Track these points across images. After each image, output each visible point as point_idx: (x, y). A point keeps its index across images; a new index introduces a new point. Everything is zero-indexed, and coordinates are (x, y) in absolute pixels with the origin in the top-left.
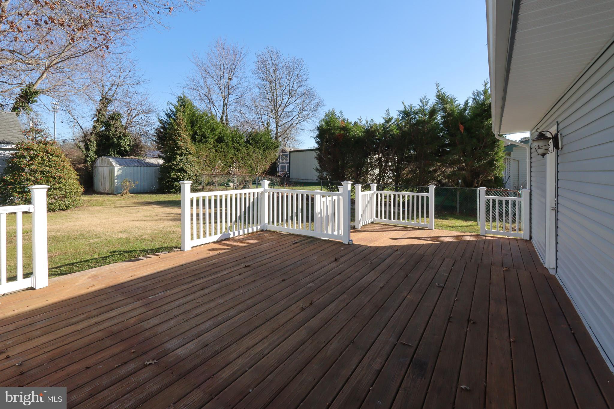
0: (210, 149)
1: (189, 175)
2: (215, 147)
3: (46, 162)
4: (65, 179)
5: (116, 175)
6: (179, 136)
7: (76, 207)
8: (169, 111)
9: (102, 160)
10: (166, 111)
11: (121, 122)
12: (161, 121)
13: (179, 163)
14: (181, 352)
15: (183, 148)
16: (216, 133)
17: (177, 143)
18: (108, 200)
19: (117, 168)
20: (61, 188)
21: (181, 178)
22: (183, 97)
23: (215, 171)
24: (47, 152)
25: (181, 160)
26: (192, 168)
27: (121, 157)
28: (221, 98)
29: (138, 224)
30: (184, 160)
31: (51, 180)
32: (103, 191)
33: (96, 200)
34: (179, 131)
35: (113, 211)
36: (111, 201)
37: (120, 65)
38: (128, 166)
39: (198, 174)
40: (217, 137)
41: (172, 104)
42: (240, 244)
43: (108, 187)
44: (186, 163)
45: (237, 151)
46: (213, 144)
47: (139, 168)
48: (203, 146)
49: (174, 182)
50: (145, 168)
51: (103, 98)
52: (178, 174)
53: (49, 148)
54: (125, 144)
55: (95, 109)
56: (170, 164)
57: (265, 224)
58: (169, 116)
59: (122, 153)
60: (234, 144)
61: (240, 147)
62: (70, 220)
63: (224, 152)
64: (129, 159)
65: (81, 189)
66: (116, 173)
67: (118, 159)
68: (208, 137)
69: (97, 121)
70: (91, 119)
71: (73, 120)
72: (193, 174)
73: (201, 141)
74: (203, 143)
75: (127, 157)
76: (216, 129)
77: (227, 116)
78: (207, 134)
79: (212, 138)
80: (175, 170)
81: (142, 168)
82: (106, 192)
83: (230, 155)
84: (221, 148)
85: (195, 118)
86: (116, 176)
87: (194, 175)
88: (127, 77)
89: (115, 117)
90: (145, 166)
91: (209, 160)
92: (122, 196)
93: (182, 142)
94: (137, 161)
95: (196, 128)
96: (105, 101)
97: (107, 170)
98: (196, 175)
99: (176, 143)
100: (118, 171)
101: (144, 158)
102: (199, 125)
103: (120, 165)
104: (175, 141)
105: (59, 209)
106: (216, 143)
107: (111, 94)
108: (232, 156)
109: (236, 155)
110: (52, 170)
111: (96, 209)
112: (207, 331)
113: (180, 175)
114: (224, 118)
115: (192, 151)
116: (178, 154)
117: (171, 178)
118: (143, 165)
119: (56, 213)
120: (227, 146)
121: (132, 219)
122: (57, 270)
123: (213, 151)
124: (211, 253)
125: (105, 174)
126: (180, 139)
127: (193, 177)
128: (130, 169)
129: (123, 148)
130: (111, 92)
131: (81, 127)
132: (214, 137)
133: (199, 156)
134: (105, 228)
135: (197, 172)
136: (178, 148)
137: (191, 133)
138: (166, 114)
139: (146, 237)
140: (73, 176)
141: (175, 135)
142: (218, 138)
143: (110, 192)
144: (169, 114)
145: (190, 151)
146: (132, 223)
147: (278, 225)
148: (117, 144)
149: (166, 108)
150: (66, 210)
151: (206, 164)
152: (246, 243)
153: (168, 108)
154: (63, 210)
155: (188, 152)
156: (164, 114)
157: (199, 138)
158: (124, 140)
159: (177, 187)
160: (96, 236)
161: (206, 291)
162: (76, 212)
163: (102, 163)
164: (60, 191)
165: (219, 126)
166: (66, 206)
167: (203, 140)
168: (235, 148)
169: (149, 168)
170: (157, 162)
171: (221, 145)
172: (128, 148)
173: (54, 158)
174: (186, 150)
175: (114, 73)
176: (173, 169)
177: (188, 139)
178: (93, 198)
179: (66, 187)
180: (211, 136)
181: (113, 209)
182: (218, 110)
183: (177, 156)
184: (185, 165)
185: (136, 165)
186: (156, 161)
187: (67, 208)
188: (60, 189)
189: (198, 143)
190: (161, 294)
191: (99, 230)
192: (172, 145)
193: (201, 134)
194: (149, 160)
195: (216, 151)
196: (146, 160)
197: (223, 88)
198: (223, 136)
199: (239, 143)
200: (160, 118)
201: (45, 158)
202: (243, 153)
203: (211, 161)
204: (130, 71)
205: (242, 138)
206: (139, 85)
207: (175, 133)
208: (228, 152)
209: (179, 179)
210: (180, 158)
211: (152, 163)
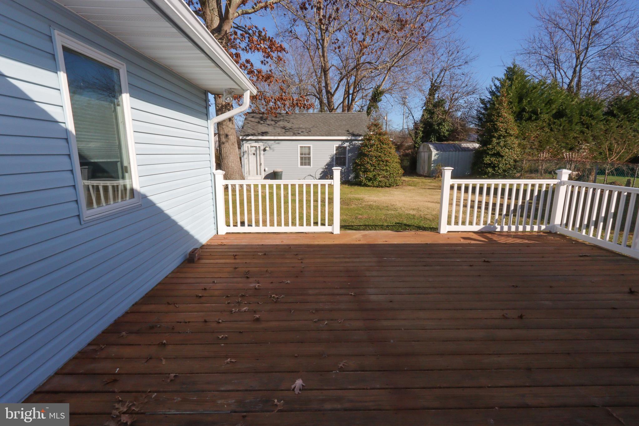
0: (542, 128)
1: (505, 160)
2: (549, 125)
3: (379, 149)
4: (390, 163)
5: (433, 159)
6: (499, 116)
7: (397, 185)
8: (493, 88)
9: (424, 146)
10: (490, 89)
11: (444, 108)
12: (482, 101)
13: (495, 147)
14: (373, 298)
15: (501, 129)
16: (554, 106)
17: (496, 125)
18: (422, 182)
19: (434, 152)
20: (387, 169)
21: (495, 164)
22: (512, 67)
23: (543, 156)
24: (380, 140)
25: (498, 143)
26: (511, 152)
27: (439, 143)
28: (574, 55)
29: (430, 205)
30: (502, 144)
31: (381, 163)
32: (423, 174)
33: (413, 181)
34: (500, 109)
35: (419, 191)
36: (423, 183)
37: (449, 48)
38: (444, 151)
39: (518, 159)
40: (554, 112)
41: (498, 79)
42: (502, 240)
43: (427, 171)
44: (504, 146)
45: (587, 128)
46: (548, 121)
47: (454, 152)
48: (532, 125)
49: (487, 168)
50: (460, 152)
51: (432, 86)
52: (493, 159)
53: (382, 138)
54: (445, 129)
55: (424, 99)
56: (485, 148)
57: (554, 226)
58: (492, 93)
59: (440, 139)
60: (583, 118)
61: (594, 123)
62: (387, 195)
63: (564, 130)
64: (446, 144)
65: (401, 171)
66: (433, 158)
67: (436, 145)
68: (541, 113)
69: (426, 110)
70: (421, 108)
71: (408, 111)
72: (511, 159)
73: (530, 119)
74: (533, 121)
75: (445, 143)
76: (554, 100)
77: (579, 81)
78: (539, 109)
79: (547, 113)
80: (490, 154)
81: (457, 152)
82: (425, 174)
83: (572, 134)
84: (560, 125)
85: (525, 91)
86: (433, 161)
87: (512, 161)
88: (455, 59)
89: (440, 103)
90: (460, 151)
91: (539, 142)
92: (435, 179)
93: (502, 122)
94: (453, 146)
95: (525, 102)
96: (434, 89)
97: (426, 155)
98: (515, 161)
99: (494, 125)
100: (435, 155)
101: (460, 143)
102: (529, 99)
103: (437, 150)
104: (493, 122)
105: (385, 186)
106: (552, 119)
107: (439, 81)
108: (575, 135)
109: (584, 133)
110: (382, 155)
111: (409, 188)
112: (401, 294)
113: (494, 161)
114: (574, 84)
115: (513, 133)
116: (495, 137)
117: (484, 164)
118: (459, 149)
119: (383, 188)
120: (570, 122)
121: (429, 200)
122: (358, 227)
123: (547, 130)
124: (462, 241)
125: (425, 159)
126: (501, 119)
127: (511, 163)
128: (446, 154)
129: (442, 134)
130: (439, 79)
131: (413, 117)
132: (550, 112)
133: (526, 138)
134: (405, 204)
135: (518, 157)
136: (497, 130)
137: (518, 110)
138: (490, 92)
139: (429, 216)
140: (396, 160)
141: (494, 115)
142: (556, 113)
143: (427, 176)
144: (493, 91)
145: (510, 132)
146: (427, 203)
147: (573, 229)
148: (437, 130)
149: (490, 85)
150: (390, 187)
151: (534, 147)
152: (510, 240)
153: (493, 85)
154: (388, 187)
155: (508, 133)
156: (488, 92)
157: (526, 115)
158: (444, 126)
159: (489, 173)
160: (396, 209)
161: (427, 268)
162: (395, 189)
163: (424, 149)
164: (386, 172)
165: (560, 97)
166: (389, 184)
167: (533, 118)
168: (583, 124)
169: (464, 152)
170: (473, 147)
171: (560, 122)
172: (447, 133)
173: (384, 146)
174: (506, 132)
175: (442, 58)
176: (488, 154)
177: (511, 118)
178: (411, 179)
179: (390, 169)
180: (545, 111)
181: (421, 190)
182: (565, 73)
183: (494, 139)
184: (502, 148)
185: (452, 150)
186: (473, 145)
187: (390, 186)
188: (387, 171)
189: (526, 121)
190: (393, 259)
191: (399, 205)
192: (489, 127)
193: (531, 110)
194: (465, 144)
195: (551, 130)
196: (462, 145)
197: (578, 40)
198: (566, 109)
199: (591, 116)
200: (483, 98)
201: (379, 146)
202: (598, 131)
203: (541, 143)
204: (458, 52)
205: (599, 109)
206: (466, 65)
207: (494, 113)
208: (571, 130)
209: (493, 164)
210: (497, 141)
211: (468, 148)
